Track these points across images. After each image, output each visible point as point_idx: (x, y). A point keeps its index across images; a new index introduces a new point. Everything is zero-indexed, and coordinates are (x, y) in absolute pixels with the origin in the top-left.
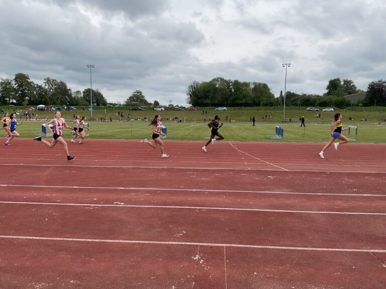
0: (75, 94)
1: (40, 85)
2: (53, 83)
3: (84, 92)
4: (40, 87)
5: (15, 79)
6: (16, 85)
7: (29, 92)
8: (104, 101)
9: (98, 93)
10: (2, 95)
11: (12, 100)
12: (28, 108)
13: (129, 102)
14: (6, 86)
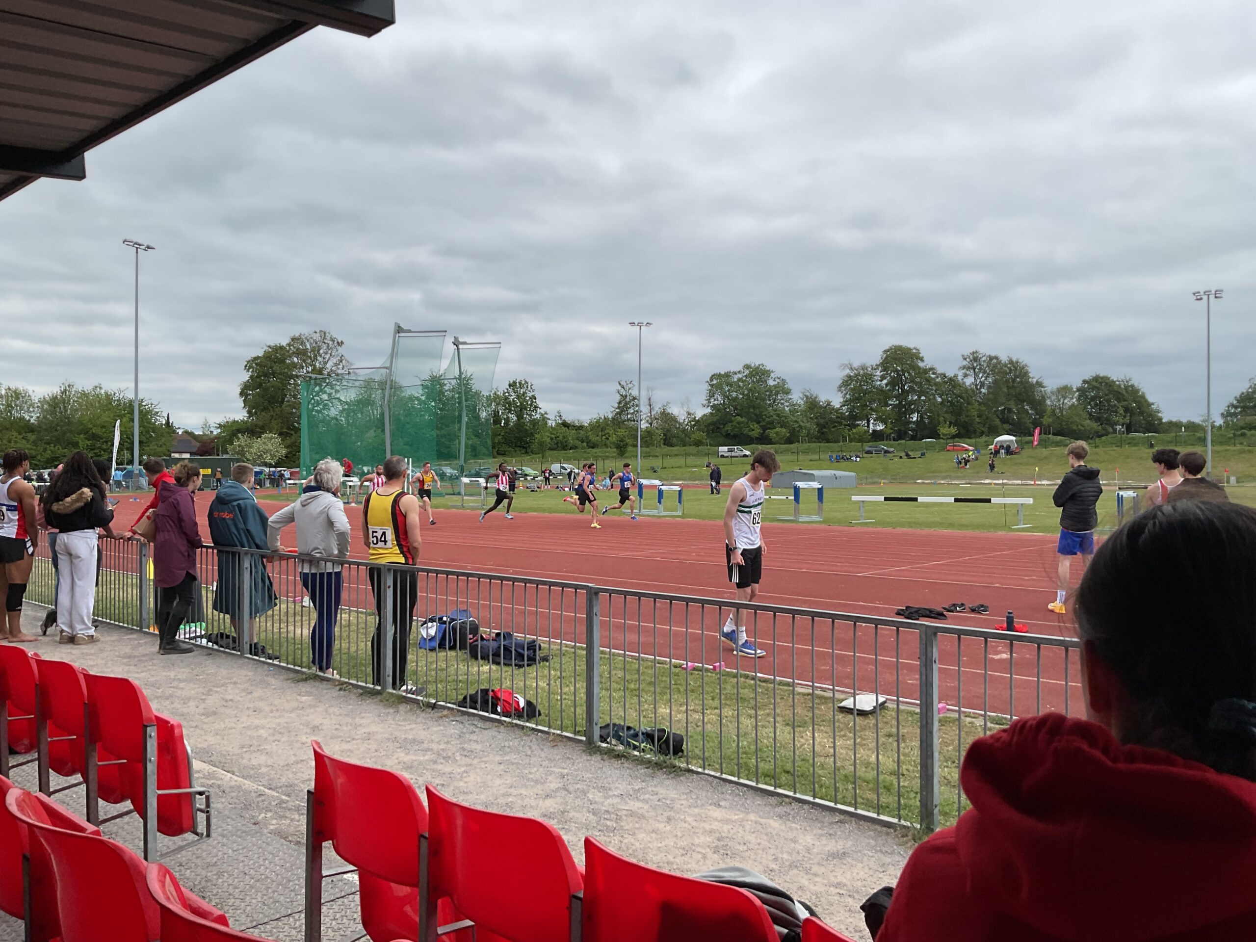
0: (1053, 398)
1: (950, 374)
2: (987, 366)
3: (1078, 390)
4: (952, 381)
5: (882, 363)
6: (885, 382)
7: (923, 398)
8: (1151, 415)
9: (1130, 389)
10: (850, 412)
11: (875, 425)
12: (953, 446)
13: (1234, 415)
14: (861, 385)
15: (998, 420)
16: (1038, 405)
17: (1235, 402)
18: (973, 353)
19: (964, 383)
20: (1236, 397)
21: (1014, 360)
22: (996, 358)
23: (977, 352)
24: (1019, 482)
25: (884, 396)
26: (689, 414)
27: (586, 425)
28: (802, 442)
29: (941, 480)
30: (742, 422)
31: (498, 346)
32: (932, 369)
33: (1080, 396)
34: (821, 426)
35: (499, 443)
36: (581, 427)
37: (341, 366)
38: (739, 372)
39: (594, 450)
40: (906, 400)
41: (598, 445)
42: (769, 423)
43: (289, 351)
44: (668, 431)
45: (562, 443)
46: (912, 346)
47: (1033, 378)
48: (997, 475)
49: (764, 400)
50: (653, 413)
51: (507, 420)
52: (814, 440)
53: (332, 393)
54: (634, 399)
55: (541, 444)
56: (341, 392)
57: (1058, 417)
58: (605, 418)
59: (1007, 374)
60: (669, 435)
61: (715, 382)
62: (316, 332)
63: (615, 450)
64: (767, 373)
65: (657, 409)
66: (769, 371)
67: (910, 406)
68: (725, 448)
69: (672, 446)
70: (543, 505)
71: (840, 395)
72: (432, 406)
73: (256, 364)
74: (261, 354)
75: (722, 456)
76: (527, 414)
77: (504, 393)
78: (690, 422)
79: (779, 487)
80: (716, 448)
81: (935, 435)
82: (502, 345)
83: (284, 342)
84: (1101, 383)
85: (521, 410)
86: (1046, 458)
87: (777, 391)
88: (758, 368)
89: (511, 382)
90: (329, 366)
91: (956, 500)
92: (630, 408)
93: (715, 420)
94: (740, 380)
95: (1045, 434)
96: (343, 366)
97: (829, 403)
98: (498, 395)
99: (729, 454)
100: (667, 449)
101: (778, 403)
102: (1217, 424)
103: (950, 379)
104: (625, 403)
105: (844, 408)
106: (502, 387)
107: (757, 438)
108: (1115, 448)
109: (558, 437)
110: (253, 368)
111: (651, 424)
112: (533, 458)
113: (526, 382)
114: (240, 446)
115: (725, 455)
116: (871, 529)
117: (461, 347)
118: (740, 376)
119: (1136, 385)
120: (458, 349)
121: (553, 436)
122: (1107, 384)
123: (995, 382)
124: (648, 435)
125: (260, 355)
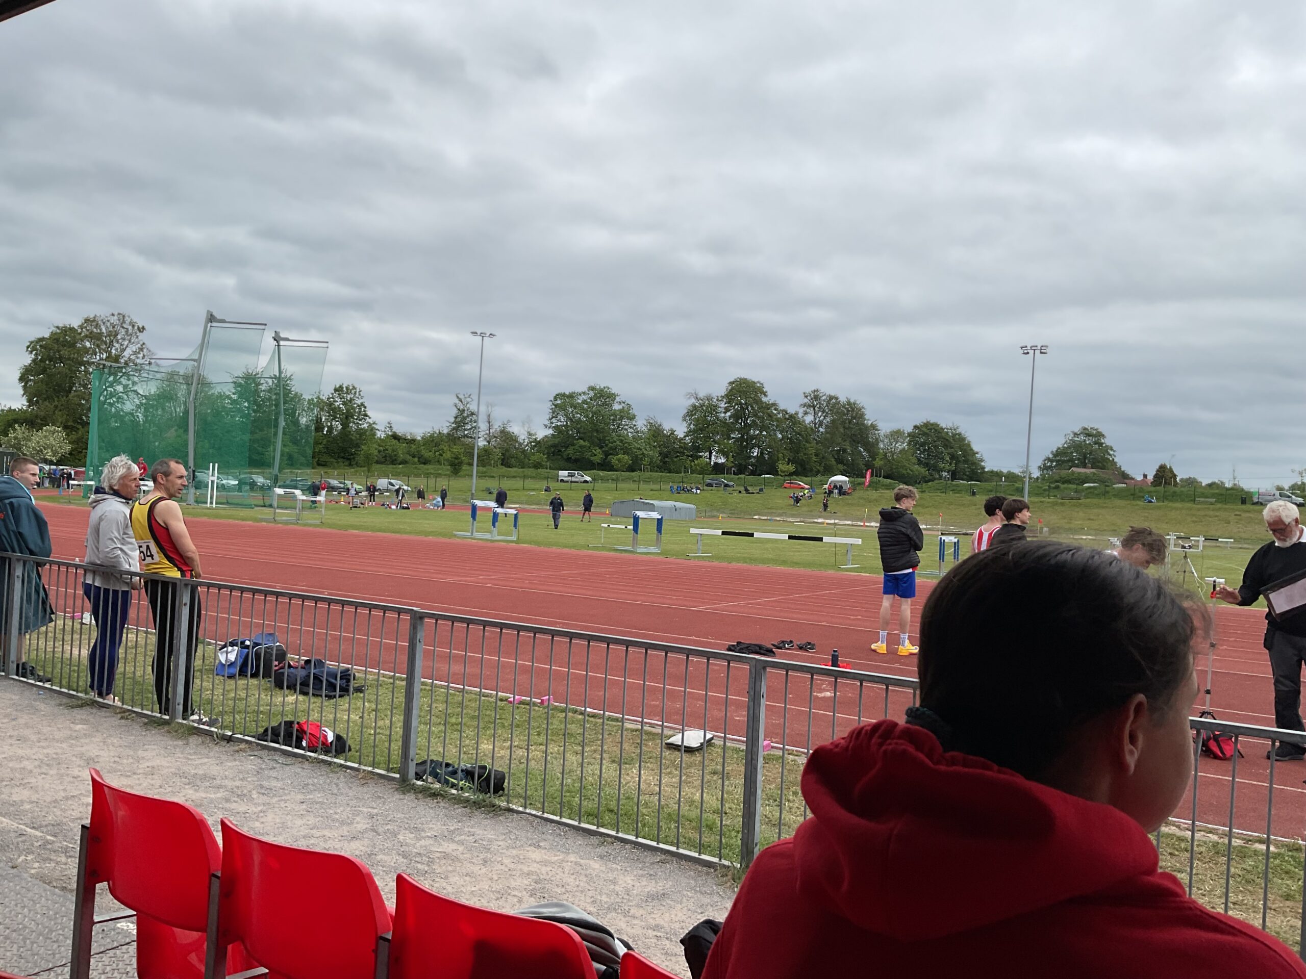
0: (886, 441)
1: (791, 411)
2: (827, 406)
3: (909, 435)
4: (793, 418)
6: (729, 414)
7: (764, 433)
8: (974, 464)
9: (957, 436)
10: (693, 443)
11: (716, 457)
12: (790, 483)
13: (1050, 467)
14: (705, 416)
15: (833, 460)
16: (871, 447)
17: (1051, 456)
18: (815, 391)
19: (804, 421)
20: (1052, 452)
21: (852, 401)
22: (837, 398)
23: (817, 391)
24: (850, 523)
25: (727, 429)
26: (530, 434)
27: (419, 438)
28: (644, 471)
29: (777, 516)
30: (584, 447)
31: (325, 345)
32: (774, 404)
33: (910, 441)
34: (665, 456)
35: (320, 452)
36: (413, 441)
37: (141, 355)
38: (584, 393)
39: (426, 467)
40: (747, 434)
41: (430, 461)
42: (611, 448)
43: (80, 334)
44: (507, 450)
45: (391, 457)
46: (755, 380)
47: (868, 420)
48: (829, 514)
49: (608, 424)
50: (491, 431)
51: (331, 429)
52: (656, 469)
53: (128, 385)
54: (472, 414)
55: (368, 457)
56: (139, 385)
57: (889, 461)
58: (440, 433)
59: (844, 415)
60: (507, 454)
61: (559, 402)
62: (113, 315)
63: (449, 467)
64: (612, 396)
65: (497, 427)
66: (614, 394)
67: (752, 440)
68: (566, 473)
69: (509, 467)
70: (365, 522)
71: (685, 425)
72: (245, 407)
73: (41, 346)
74: (47, 335)
75: (562, 481)
76: (354, 423)
77: (328, 399)
78: (531, 442)
79: (617, 516)
80: (556, 472)
81: (773, 471)
82: (329, 345)
83: (76, 323)
84: (931, 429)
85: (347, 418)
86: (876, 500)
87: (621, 416)
88: (602, 390)
89: (337, 386)
90: (127, 353)
91: (790, 537)
92: (467, 423)
93: (556, 442)
94: (584, 402)
95: (876, 476)
96: (144, 356)
97: (673, 432)
98: (322, 400)
99: (569, 478)
100: (504, 469)
101: (622, 428)
102: (1033, 476)
103: (791, 416)
104: (463, 419)
105: (687, 438)
106: (327, 392)
107: (598, 463)
108: (940, 494)
109: (387, 450)
110: (37, 350)
111: (489, 442)
112: (357, 471)
113: (354, 388)
114: (16, 438)
115: (565, 479)
116: (707, 564)
117: (282, 343)
118: (585, 397)
119: (963, 432)
120: (279, 346)
121: (381, 448)
122: (936, 430)
123: (833, 421)
124: (485, 454)
125: (45, 336)
